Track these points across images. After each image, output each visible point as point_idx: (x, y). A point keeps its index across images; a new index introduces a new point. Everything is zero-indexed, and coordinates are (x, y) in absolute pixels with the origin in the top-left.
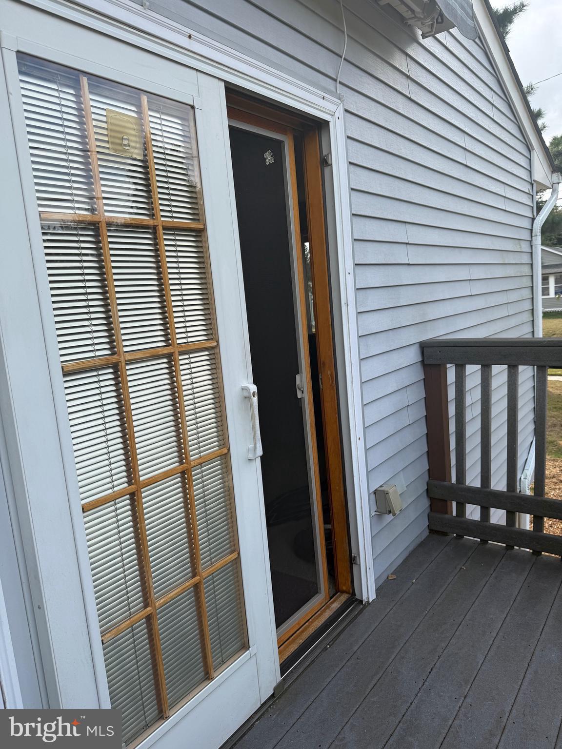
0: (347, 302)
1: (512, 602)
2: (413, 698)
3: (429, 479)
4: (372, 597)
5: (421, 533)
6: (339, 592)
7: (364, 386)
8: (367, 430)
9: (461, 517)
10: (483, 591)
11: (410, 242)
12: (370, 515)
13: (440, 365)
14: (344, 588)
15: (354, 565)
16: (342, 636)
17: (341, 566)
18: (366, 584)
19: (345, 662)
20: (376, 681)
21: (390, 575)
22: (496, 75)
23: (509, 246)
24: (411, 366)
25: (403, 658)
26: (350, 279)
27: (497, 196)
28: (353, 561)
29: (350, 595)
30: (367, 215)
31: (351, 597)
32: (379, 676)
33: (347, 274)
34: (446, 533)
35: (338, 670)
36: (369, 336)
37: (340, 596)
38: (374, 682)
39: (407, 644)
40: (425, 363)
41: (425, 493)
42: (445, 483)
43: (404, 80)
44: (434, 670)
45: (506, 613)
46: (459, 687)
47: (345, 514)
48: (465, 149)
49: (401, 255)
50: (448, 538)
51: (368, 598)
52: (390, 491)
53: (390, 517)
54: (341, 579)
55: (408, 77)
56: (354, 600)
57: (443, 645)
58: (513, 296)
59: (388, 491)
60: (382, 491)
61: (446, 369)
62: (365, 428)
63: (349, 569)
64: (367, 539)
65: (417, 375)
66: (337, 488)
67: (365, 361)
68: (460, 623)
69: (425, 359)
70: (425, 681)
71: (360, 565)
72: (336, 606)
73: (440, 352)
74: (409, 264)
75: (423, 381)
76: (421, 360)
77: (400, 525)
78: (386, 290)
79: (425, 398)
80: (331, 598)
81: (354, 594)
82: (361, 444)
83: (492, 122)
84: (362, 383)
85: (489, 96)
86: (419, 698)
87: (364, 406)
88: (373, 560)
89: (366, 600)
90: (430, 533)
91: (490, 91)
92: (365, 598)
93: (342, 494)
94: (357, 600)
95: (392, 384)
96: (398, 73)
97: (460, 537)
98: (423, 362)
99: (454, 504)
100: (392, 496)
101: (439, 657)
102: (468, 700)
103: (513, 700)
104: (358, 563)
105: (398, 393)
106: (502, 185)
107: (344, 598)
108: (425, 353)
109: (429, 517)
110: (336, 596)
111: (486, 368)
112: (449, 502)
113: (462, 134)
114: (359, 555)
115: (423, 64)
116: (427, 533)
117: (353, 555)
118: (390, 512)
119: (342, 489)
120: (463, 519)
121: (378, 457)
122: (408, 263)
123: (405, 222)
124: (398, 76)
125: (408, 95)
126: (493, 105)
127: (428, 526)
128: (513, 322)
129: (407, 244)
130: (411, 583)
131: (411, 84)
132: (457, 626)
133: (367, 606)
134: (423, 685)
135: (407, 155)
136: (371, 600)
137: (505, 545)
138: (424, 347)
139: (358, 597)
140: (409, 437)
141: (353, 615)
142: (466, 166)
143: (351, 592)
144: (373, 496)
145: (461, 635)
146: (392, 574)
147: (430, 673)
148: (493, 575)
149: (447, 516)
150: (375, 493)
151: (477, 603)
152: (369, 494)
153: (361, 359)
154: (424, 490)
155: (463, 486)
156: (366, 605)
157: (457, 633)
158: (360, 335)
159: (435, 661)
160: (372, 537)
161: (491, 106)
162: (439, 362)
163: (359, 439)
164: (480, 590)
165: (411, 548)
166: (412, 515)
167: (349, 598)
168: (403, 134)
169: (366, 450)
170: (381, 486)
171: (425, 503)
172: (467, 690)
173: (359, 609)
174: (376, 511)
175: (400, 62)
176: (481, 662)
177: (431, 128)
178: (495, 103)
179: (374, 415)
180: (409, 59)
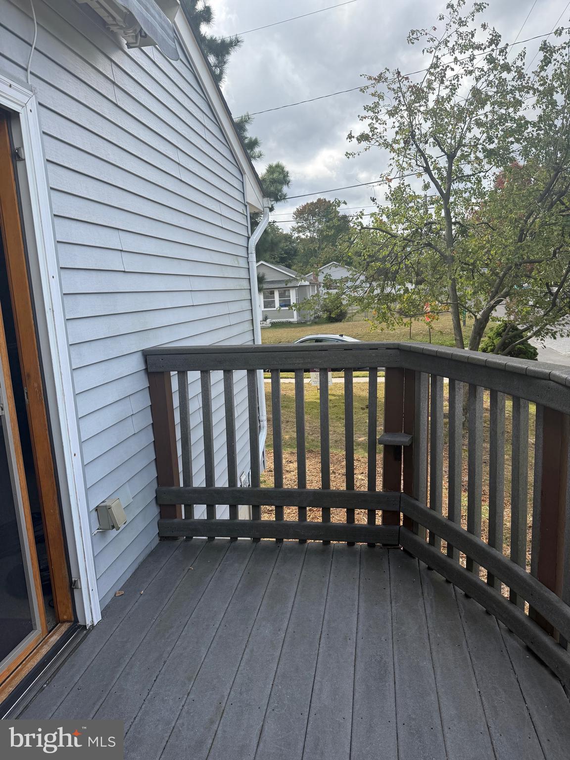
0: (53, 308)
1: (234, 591)
2: (137, 712)
3: (158, 486)
4: (97, 618)
5: (150, 542)
6: (59, 622)
7: (79, 398)
8: (84, 445)
9: (190, 519)
10: (209, 587)
11: (124, 250)
12: (91, 533)
13: (163, 372)
14: (65, 617)
15: (75, 590)
16: (62, 670)
17: (60, 594)
18: (89, 606)
19: (64, 697)
20: (98, 707)
21: (117, 592)
22: (205, 98)
23: (228, 261)
24: (134, 375)
25: (128, 674)
26: (55, 283)
27: (213, 213)
28: (73, 585)
29: (72, 623)
30: (73, 217)
31: (73, 624)
32: (101, 701)
33: (51, 277)
34: (176, 537)
35: (56, 708)
36: (82, 344)
37: (60, 627)
38: (96, 709)
39: (133, 659)
40: (149, 371)
41: (154, 502)
42: (173, 488)
43: (110, 86)
44: (160, 677)
45: (228, 603)
46: (182, 686)
47: (62, 538)
48: (179, 164)
49: (115, 262)
50: (178, 543)
51: (93, 621)
52: (113, 506)
53: (113, 533)
54: (61, 608)
55: (114, 83)
56: (77, 627)
57: (169, 649)
58: (234, 308)
59: (110, 506)
60: (104, 506)
61: (170, 377)
62: (81, 443)
63: (70, 596)
64: (88, 559)
65: (142, 382)
66: (52, 511)
67: (78, 371)
68: (185, 623)
69: (149, 366)
70: (150, 690)
71: (81, 588)
72: (55, 638)
73: (162, 359)
74: (124, 272)
75: (148, 389)
76: (144, 368)
77: (127, 538)
78: (100, 296)
79: (151, 405)
80: (50, 632)
81: (76, 621)
82: (77, 461)
83: (205, 142)
84: (76, 395)
85: (200, 117)
86: (143, 709)
87: (79, 419)
88: (97, 580)
89: (90, 624)
90: (160, 540)
91: (202, 113)
92: (88, 623)
93: (58, 516)
94: (80, 626)
95: (112, 394)
96: (102, 77)
97: (189, 538)
98: (146, 369)
99: (183, 506)
100: (114, 510)
101: (165, 662)
102: (191, 696)
103: (231, 683)
104: (79, 587)
105: (119, 403)
106: (218, 202)
107: (64, 628)
108: (148, 361)
109: (159, 525)
110: (56, 628)
111: (205, 374)
112: (177, 506)
113: (175, 149)
114: (80, 578)
115: (130, 74)
116: (157, 541)
117: (73, 579)
118: (113, 527)
119: (57, 512)
120: (192, 520)
121: (97, 472)
122: (124, 270)
123: (118, 229)
124: (102, 79)
125: (114, 101)
126: (204, 126)
127: (158, 533)
128: (235, 331)
129: (121, 251)
130: (139, 596)
131: (117, 90)
132: (183, 626)
133: (91, 630)
134: (148, 695)
135: (115, 162)
136: (95, 624)
137: (229, 538)
138: (147, 355)
139: (81, 623)
140: (135, 446)
141: (74, 645)
142: (181, 180)
143: (73, 619)
144: (94, 514)
145: (186, 634)
146: (119, 590)
147: (155, 681)
148: (218, 569)
149: (176, 520)
150: (96, 510)
151: (202, 600)
152: (89, 513)
153: (73, 370)
154: (152, 498)
155: (190, 488)
156: (89, 628)
157: (183, 633)
158: (70, 343)
159: (161, 668)
160: (95, 557)
161: (203, 127)
162: (161, 370)
163: (75, 455)
164: (205, 587)
165: (141, 560)
166: (141, 526)
167: (72, 625)
168: (111, 140)
169: (84, 466)
170: (103, 502)
171: (155, 511)
172: (191, 686)
173: (82, 636)
174: (98, 529)
175: (104, 65)
176: (204, 656)
177: (141, 139)
178: (206, 125)
179: (91, 427)
180: (113, 65)
